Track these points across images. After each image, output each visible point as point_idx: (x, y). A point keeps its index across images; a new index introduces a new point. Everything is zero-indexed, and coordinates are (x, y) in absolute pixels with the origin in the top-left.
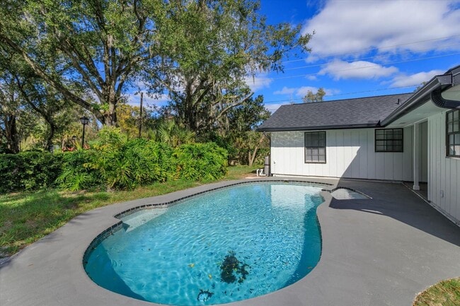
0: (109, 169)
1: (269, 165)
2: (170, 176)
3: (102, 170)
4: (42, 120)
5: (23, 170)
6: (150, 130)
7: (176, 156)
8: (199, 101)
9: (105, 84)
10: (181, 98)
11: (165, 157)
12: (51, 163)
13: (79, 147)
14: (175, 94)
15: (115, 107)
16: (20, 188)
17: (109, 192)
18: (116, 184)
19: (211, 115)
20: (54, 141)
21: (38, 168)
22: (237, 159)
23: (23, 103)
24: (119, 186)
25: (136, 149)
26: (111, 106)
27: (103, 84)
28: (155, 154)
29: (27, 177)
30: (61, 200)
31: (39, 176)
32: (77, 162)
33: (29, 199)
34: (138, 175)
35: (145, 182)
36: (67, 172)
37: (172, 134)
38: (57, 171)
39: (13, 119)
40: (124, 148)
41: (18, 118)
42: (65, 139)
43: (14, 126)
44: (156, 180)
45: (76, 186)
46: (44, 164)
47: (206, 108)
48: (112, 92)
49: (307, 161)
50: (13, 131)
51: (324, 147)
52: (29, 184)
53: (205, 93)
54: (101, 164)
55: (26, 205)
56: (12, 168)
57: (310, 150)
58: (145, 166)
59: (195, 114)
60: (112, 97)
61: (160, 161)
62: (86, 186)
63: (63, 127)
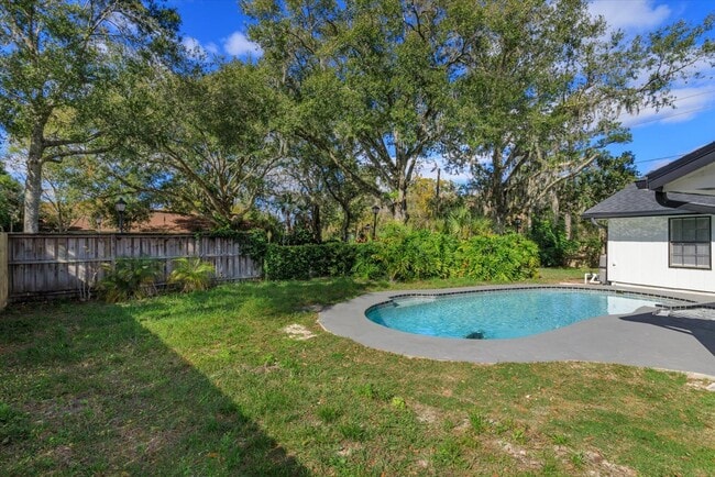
0: (392, 261)
1: (606, 268)
2: (453, 272)
3: (386, 262)
4: (340, 209)
5: (329, 258)
6: (438, 220)
7: (461, 251)
8: (514, 173)
9: (396, 169)
10: (487, 172)
11: (448, 251)
12: (348, 253)
13: (370, 239)
14: (479, 166)
15: (405, 194)
16: (327, 274)
17: (392, 283)
18: (397, 277)
19: (529, 193)
20: (350, 231)
21: (339, 257)
22: (581, 259)
23: (326, 192)
24: (400, 278)
25: (416, 243)
26: (401, 193)
27: (394, 169)
28: (437, 247)
29: (332, 265)
30: (354, 284)
31: (340, 264)
32: (368, 253)
33: (335, 281)
34: (417, 268)
35: (425, 276)
36: (360, 262)
37: (462, 223)
38: (352, 261)
39: (317, 207)
40: (406, 241)
41: (322, 207)
42: (360, 227)
43: (318, 215)
44: (436, 275)
45: (366, 276)
46: (343, 254)
47: (522, 184)
48: (402, 178)
49: (673, 265)
50: (317, 221)
51: (709, 242)
52: (333, 270)
53: (523, 161)
54: (385, 256)
55: (333, 285)
56: (322, 257)
57: (679, 247)
58: (424, 260)
59: (505, 193)
60: (402, 183)
61: (442, 256)
62: (373, 276)
63: (358, 215)
